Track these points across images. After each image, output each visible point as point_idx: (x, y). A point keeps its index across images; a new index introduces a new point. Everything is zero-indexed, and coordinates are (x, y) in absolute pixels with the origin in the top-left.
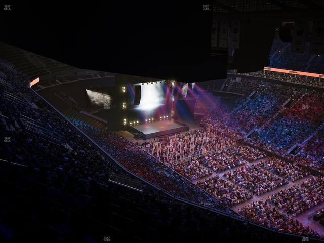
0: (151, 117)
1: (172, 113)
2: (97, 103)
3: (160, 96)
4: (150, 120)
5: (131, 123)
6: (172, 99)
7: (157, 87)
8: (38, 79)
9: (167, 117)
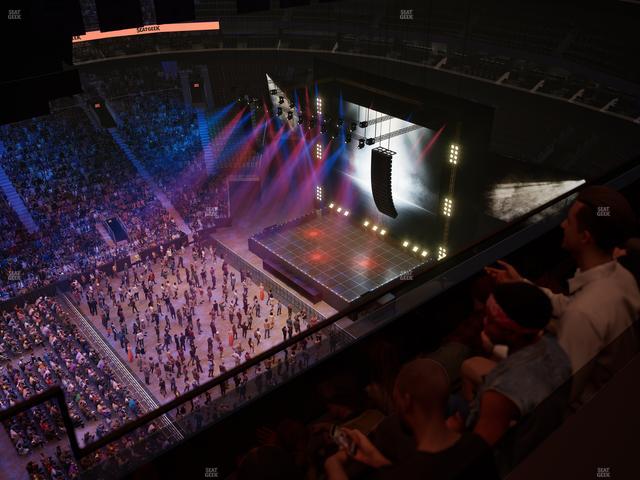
4: (375, 228)
5: (331, 206)
8: (215, 26)
9: (425, 254)
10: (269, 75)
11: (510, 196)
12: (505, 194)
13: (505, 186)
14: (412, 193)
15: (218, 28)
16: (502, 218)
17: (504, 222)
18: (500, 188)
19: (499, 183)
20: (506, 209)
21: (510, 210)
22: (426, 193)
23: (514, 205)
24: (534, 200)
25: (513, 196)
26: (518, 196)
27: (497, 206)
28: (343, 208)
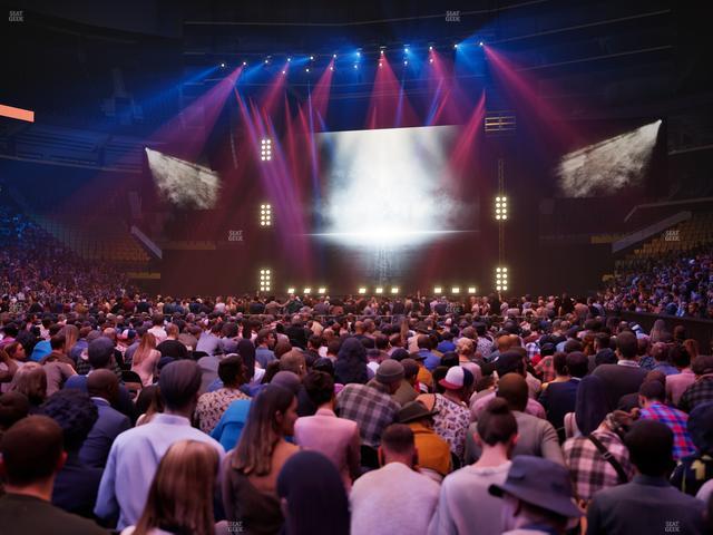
0: (390, 279)
1: (502, 278)
3: (435, 193)
4: (379, 291)
5: (291, 291)
6: (501, 208)
7: (422, 154)
8: (27, 116)
9: (472, 290)
10: (152, 148)
11: (581, 164)
12: (575, 164)
13: (574, 154)
14: (435, 217)
15: (31, 119)
16: (576, 196)
17: (580, 199)
18: (568, 159)
19: (566, 153)
20: (579, 182)
21: (585, 182)
22: (460, 207)
23: (589, 174)
24: (611, 160)
25: (585, 164)
26: (591, 161)
27: (568, 183)
28: (315, 285)
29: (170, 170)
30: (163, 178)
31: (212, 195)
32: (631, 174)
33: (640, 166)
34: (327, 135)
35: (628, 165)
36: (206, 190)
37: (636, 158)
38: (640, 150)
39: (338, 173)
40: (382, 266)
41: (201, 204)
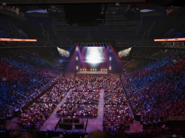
0: (95, 68)
1: (110, 68)
2: (62, 55)
3: (101, 56)
5: (81, 69)
6: (110, 59)
7: (99, 50)
8: (35, 40)
9: (106, 70)
10: (58, 47)
12: (120, 53)
15: (36, 41)
16: (120, 57)
17: (121, 58)
19: (119, 51)
22: (105, 58)
23: (122, 54)
27: (119, 56)
28: (84, 69)
29: (61, 51)
30: (60, 52)
31: (69, 55)
32: (127, 55)
33: (128, 53)
34: (86, 47)
35: (127, 53)
36: (68, 54)
37: (128, 52)
38: (128, 51)
39: (88, 53)
40: (94, 66)
41: (67, 56)
